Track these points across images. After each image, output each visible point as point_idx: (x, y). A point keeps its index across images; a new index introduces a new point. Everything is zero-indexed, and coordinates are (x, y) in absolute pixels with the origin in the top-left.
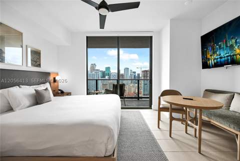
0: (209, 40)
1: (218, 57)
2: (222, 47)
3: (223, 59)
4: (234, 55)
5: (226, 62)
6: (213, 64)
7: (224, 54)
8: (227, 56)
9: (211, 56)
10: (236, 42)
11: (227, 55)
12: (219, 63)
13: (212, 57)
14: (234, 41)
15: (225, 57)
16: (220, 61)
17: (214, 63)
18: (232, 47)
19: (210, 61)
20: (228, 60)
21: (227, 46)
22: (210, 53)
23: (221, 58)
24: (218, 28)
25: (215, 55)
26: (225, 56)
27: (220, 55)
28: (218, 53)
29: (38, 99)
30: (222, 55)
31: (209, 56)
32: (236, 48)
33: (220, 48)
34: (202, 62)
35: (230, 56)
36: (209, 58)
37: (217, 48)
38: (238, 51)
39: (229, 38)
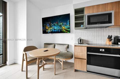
0: (46, 21)
1: (53, 29)
2: (55, 25)
3: (56, 30)
4: (62, 29)
7: (56, 28)
8: (58, 29)
9: (49, 28)
10: (63, 24)
13: (50, 29)
14: (62, 23)
15: (57, 29)
16: (54, 31)
18: (60, 26)
21: (58, 25)
22: (48, 27)
23: (55, 30)
27: (54, 28)
28: (53, 27)
31: (47, 28)
32: (63, 26)
33: (54, 25)
34: (43, 30)
35: (60, 29)
36: (47, 29)
37: (53, 25)
38: (64, 28)
39: (59, 22)
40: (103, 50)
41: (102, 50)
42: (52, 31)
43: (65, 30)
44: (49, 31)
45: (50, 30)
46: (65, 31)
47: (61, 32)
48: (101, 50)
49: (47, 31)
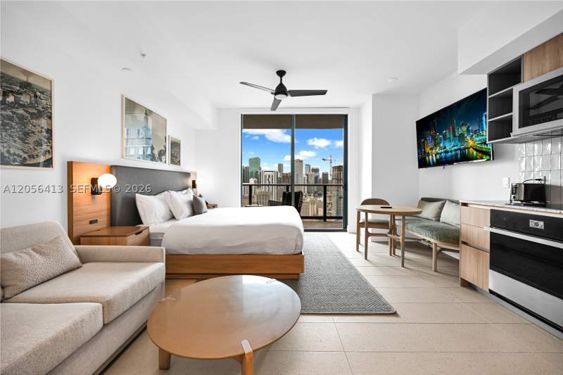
0: (427, 127)
1: (442, 151)
2: (448, 136)
3: (450, 154)
4: (465, 149)
5: (454, 157)
6: (435, 160)
7: (450, 146)
8: (456, 150)
9: (432, 149)
10: (468, 131)
11: (456, 148)
12: (444, 160)
13: (434, 151)
14: (464, 128)
15: (451, 151)
16: (445, 157)
17: (437, 160)
18: (462, 137)
19: (430, 157)
20: (456, 155)
21: (455, 136)
22: (431, 145)
23: (446, 152)
24: (436, 113)
25: (438, 148)
26: (453, 149)
27: (445, 148)
28: (441, 145)
29: (196, 208)
30: (448, 148)
31: (428, 150)
32: (468, 138)
33: (445, 138)
35: (460, 149)
36: (428, 153)
37: (441, 139)
38: (471, 143)
39: (458, 124)
40: (541, 225)
41: (537, 224)
42: (441, 158)
43: (475, 150)
44: (432, 158)
45: (434, 155)
46: (475, 152)
47: (464, 158)
48: (532, 224)
49: (427, 158)
